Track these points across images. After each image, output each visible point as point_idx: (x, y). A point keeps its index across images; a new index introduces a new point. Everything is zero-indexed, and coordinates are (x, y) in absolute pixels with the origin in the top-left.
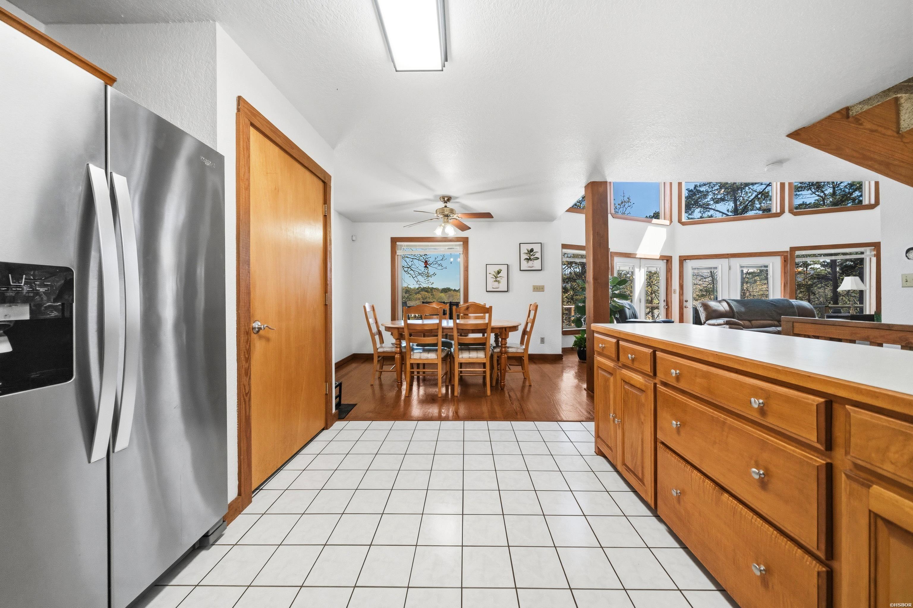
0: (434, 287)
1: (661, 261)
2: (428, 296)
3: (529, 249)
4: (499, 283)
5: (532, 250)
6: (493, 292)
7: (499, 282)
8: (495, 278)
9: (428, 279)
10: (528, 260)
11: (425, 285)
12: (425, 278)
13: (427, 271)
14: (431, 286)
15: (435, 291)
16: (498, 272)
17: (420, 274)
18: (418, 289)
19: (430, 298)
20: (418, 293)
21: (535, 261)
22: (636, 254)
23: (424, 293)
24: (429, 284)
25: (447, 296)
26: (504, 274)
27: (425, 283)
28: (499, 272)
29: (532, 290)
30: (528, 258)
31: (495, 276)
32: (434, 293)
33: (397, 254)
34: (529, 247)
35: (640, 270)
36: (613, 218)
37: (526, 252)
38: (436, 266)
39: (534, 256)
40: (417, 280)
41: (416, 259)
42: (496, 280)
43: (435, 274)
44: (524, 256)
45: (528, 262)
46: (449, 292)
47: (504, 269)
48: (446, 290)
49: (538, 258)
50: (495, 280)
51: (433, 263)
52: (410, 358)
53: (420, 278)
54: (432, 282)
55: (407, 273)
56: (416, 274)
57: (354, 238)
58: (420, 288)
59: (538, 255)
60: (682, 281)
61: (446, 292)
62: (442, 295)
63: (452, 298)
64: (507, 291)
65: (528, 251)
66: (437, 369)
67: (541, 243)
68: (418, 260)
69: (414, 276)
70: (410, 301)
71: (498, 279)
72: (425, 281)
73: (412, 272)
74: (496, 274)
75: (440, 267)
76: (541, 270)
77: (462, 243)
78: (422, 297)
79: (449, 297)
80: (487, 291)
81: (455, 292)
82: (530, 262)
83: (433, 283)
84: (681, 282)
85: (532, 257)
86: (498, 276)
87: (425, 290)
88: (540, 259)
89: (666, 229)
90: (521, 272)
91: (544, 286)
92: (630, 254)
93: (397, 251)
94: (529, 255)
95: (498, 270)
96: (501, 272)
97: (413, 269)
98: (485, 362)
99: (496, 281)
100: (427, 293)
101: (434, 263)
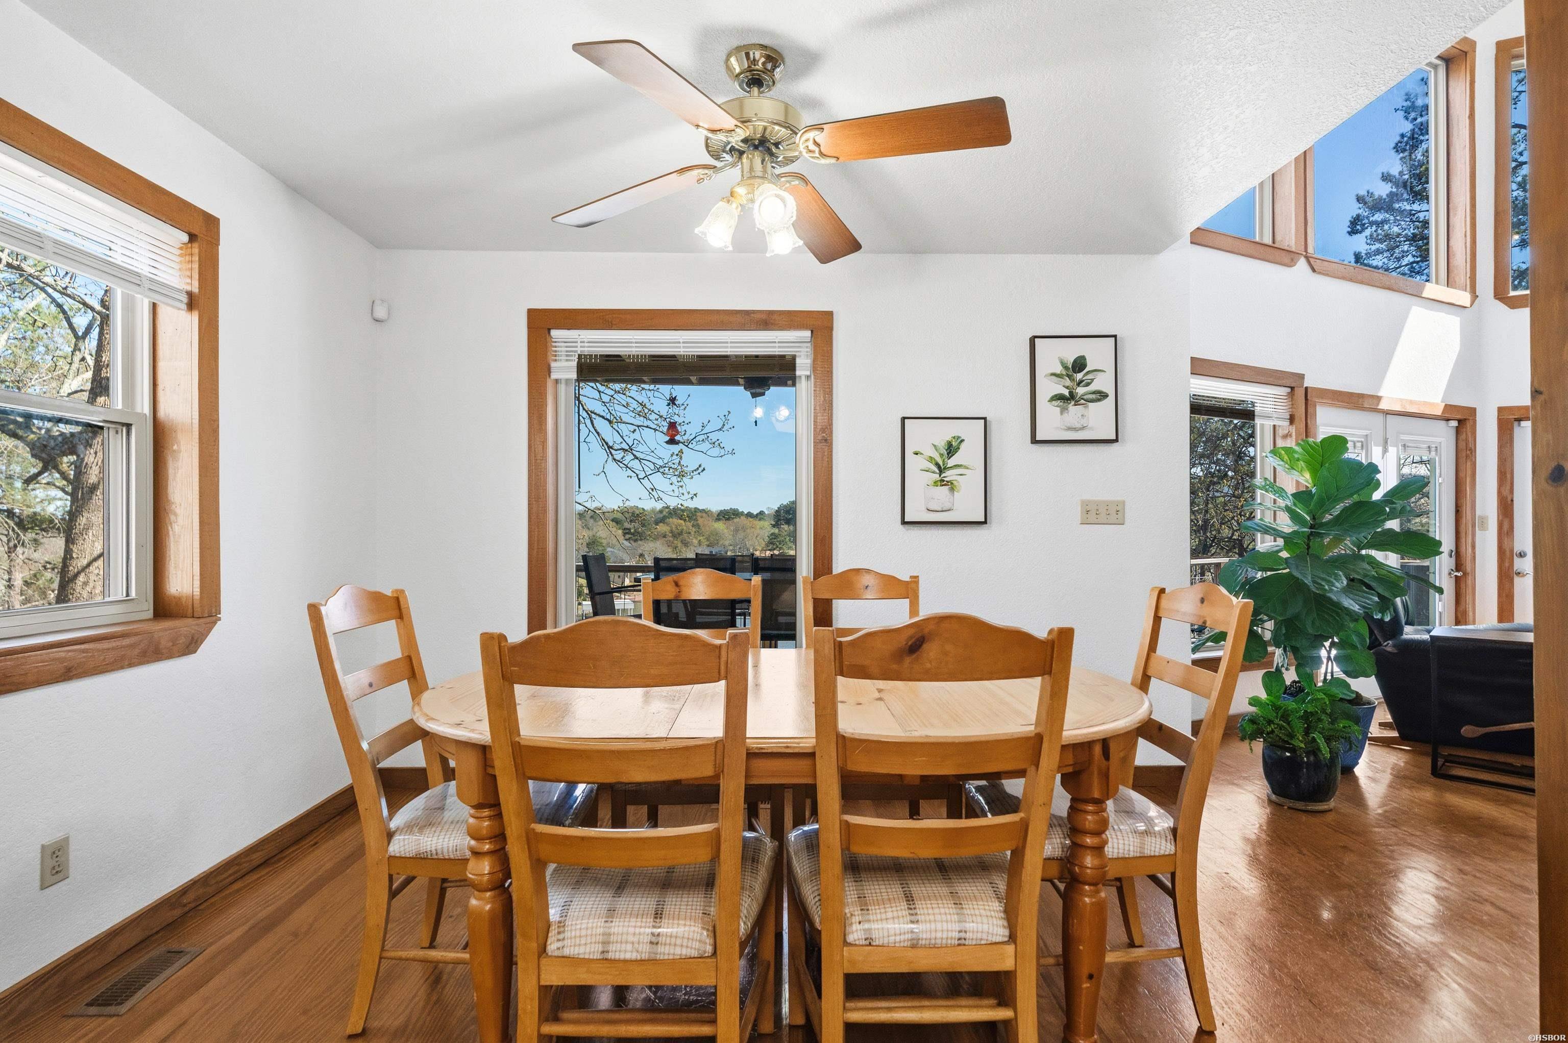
0: (700, 508)
1: (1443, 423)
2: (685, 528)
3: (1070, 360)
4: (952, 490)
5: (1079, 365)
6: (933, 527)
7: (951, 486)
8: (938, 472)
9: (681, 484)
10: (1066, 399)
11: (673, 503)
12: (674, 479)
13: (677, 461)
14: (691, 504)
15: (702, 517)
16: (950, 445)
17: (658, 469)
18: (661, 511)
19: (690, 533)
20: (662, 520)
21: (1090, 404)
22: (1379, 398)
23: (675, 521)
24: (683, 498)
25: (732, 528)
26: (970, 454)
27: (671, 493)
28: (951, 449)
29: (1078, 519)
30: (1066, 392)
31: (937, 465)
32: (700, 521)
33: (554, 376)
34: (1070, 351)
35: (1385, 451)
36: (1314, 270)
37: (1059, 369)
38: (705, 446)
39: (1088, 385)
40: (649, 486)
41: (647, 427)
42: (942, 481)
43: (701, 469)
44: (1048, 388)
45: (1063, 410)
46: (735, 520)
47: (972, 433)
48: (727, 515)
49: (1102, 396)
50: (936, 477)
51: (697, 439)
52: (543, 950)
53: (658, 480)
54: (692, 492)
55: (621, 465)
56: (646, 469)
57: (380, 313)
58: (667, 510)
59: (1104, 383)
60: (1508, 487)
61: (728, 519)
62: (720, 526)
63: (743, 534)
64: (985, 522)
65: (1066, 368)
66: (713, 1022)
67: (1115, 336)
68: (655, 430)
69: (642, 475)
70: (641, 540)
71: (949, 475)
72: (673, 487)
73: (635, 464)
74: (941, 455)
75: (716, 451)
76: (1116, 440)
77: (808, 333)
78: (672, 532)
79: (736, 531)
80: (904, 523)
81: (751, 520)
82: (1071, 407)
83: (695, 495)
84: (1506, 492)
85: (1080, 391)
86: (951, 462)
87: (676, 513)
88: (1111, 399)
89: (1459, 318)
90: (1035, 446)
91: (1124, 503)
92: (1361, 396)
93: (553, 364)
94: (1068, 382)
95: (949, 438)
96: (963, 446)
97: (638, 454)
98: (1008, 964)
99: (942, 483)
100: (682, 522)
101: (700, 438)
